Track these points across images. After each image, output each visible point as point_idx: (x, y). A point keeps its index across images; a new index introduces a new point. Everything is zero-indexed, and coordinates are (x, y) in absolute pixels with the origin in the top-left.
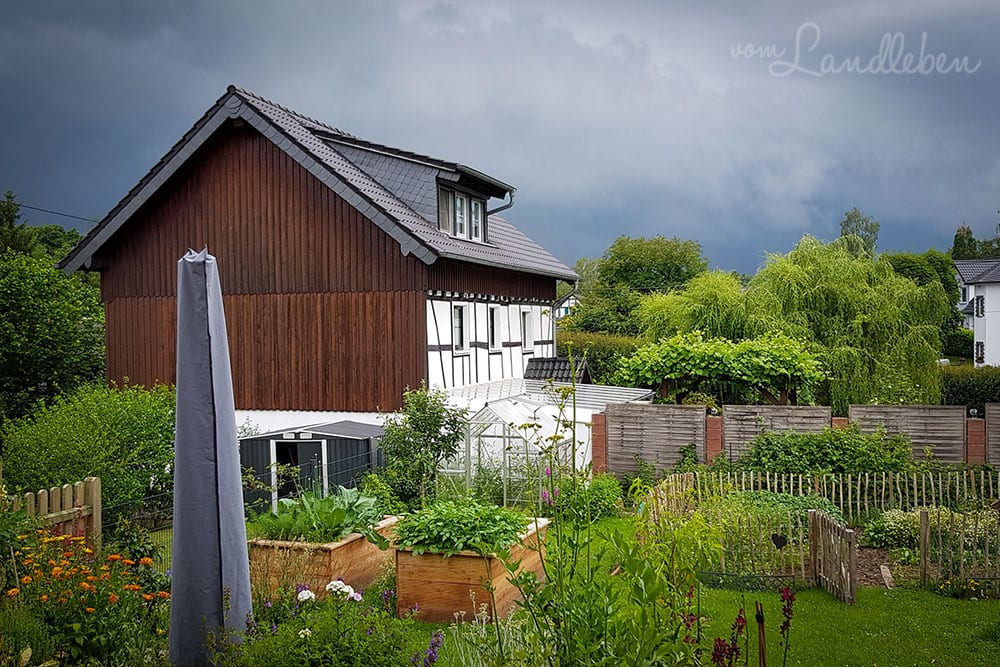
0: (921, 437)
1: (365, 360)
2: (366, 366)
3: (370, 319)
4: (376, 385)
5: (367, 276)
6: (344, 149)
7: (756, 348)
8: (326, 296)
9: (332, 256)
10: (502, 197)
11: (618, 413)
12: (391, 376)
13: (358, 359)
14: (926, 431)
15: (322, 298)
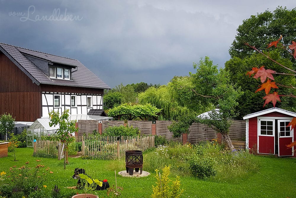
0: (143, 128)
1: (28, 109)
2: (28, 110)
3: (29, 99)
4: (30, 115)
5: (28, 89)
6: (28, 57)
7: (139, 107)
8: (20, 93)
9: (21, 83)
10: (75, 68)
11: (80, 122)
12: (33, 113)
13: (26, 108)
14: (144, 127)
15: (19, 93)
